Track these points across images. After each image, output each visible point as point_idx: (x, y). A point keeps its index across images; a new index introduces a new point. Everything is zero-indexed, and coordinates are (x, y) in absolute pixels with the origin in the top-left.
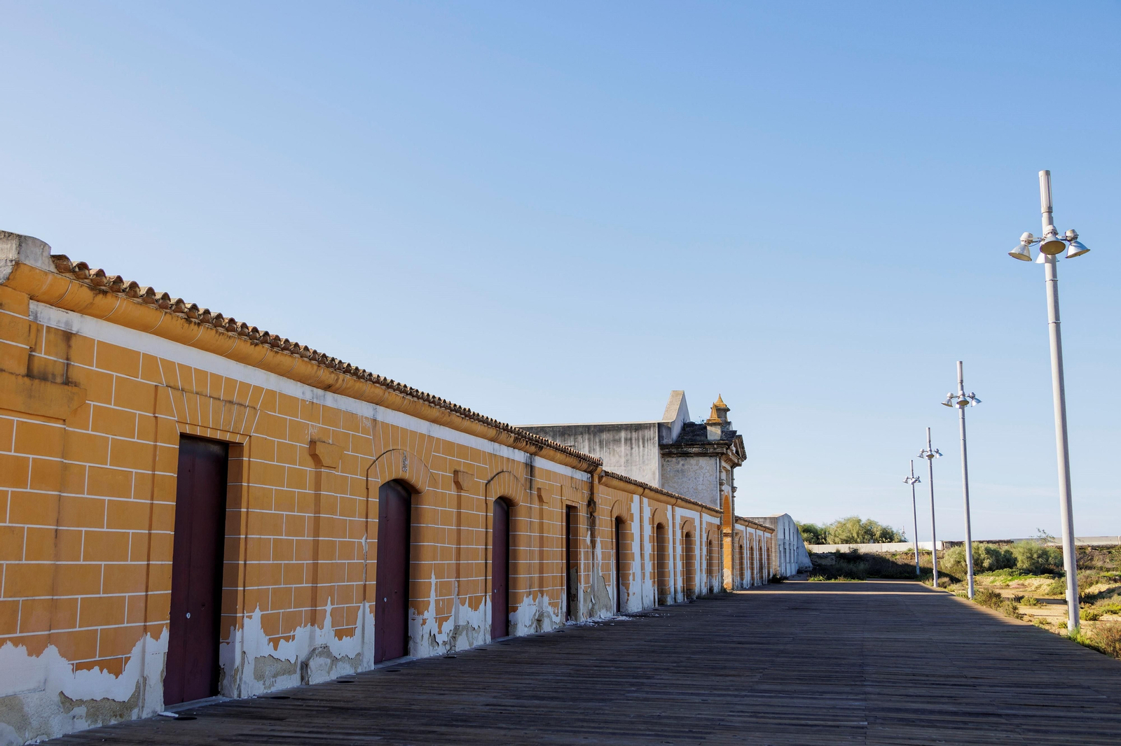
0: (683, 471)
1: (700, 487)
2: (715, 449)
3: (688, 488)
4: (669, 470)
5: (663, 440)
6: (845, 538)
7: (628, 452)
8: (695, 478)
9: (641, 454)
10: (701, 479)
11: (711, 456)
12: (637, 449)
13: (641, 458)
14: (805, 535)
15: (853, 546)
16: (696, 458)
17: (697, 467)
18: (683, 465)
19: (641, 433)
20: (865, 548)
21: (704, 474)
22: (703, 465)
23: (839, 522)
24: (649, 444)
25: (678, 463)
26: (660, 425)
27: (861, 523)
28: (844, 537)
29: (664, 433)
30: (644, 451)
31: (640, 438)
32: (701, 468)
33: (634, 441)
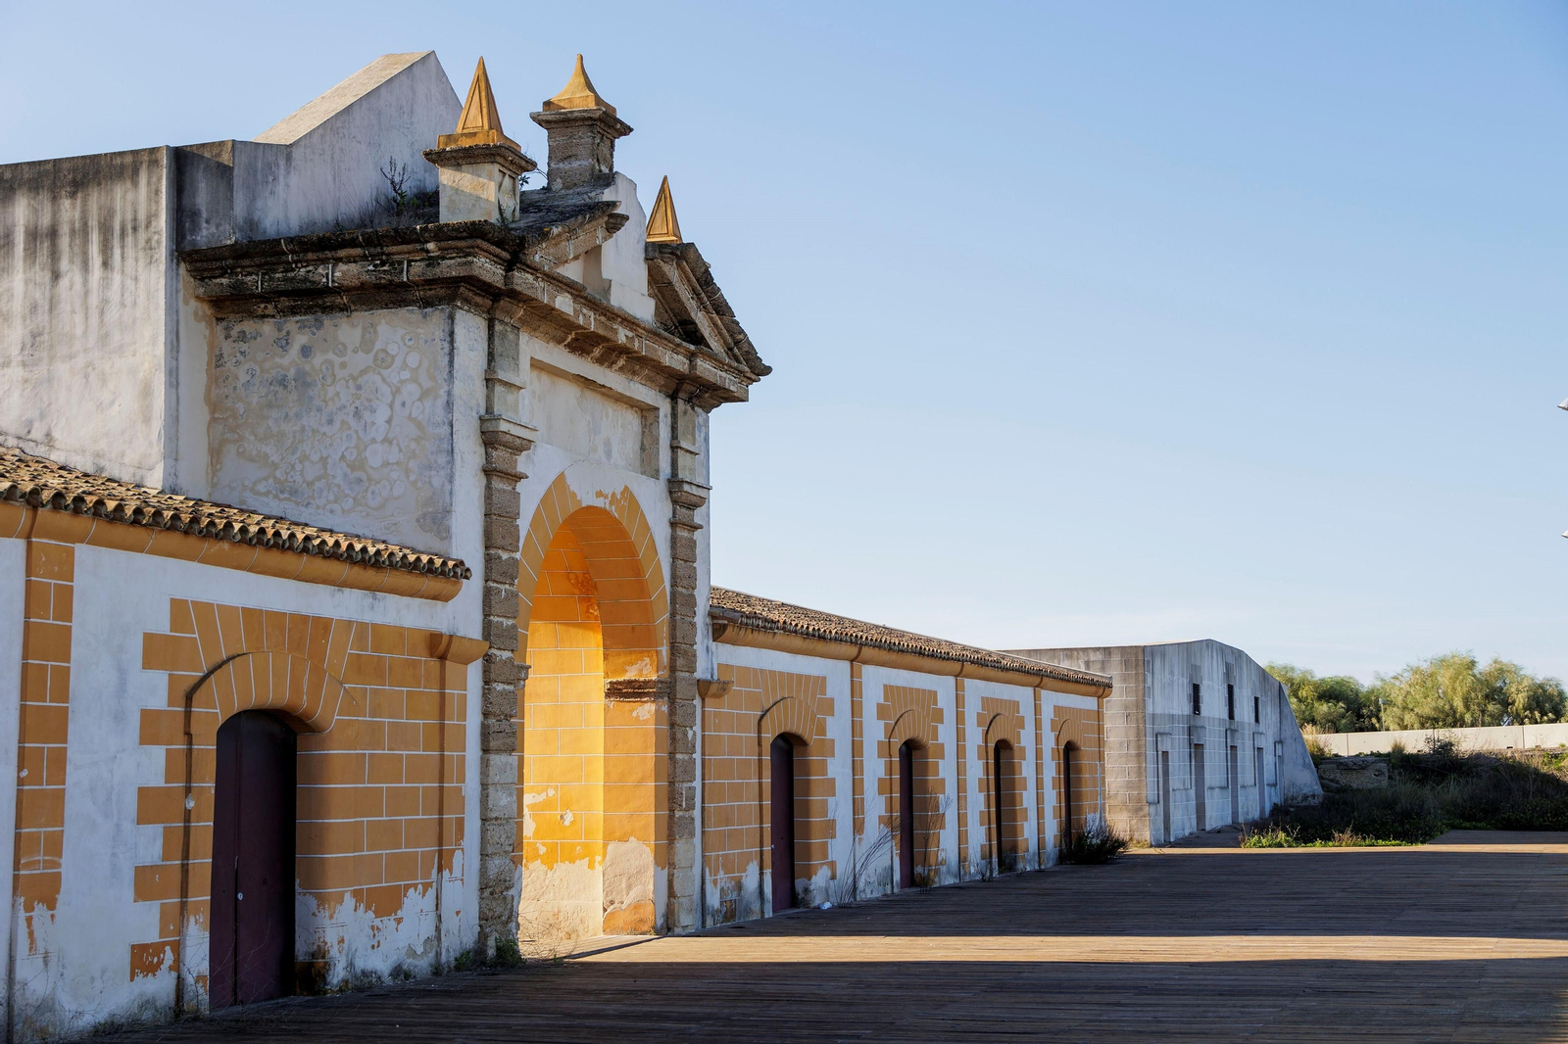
0: (303, 382)
1: (375, 456)
2: (432, 262)
3: (324, 460)
4: (243, 378)
5: (196, 228)
6: (1432, 714)
7: (40, 296)
8: (357, 414)
9: (94, 300)
10: (383, 413)
11: (427, 303)
12: (78, 278)
13: (94, 319)
14: (1323, 708)
15: (1443, 734)
16: (361, 317)
17: (362, 360)
18: (306, 351)
19: (95, 199)
20: (1471, 740)
21: (396, 392)
22: (392, 349)
23: (1416, 671)
24: (130, 252)
25: (284, 343)
26: (182, 159)
27: (1476, 671)
28: (1427, 710)
29: (203, 195)
30: (106, 283)
31: (93, 223)
32: (384, 361)
33: (64, 242)
